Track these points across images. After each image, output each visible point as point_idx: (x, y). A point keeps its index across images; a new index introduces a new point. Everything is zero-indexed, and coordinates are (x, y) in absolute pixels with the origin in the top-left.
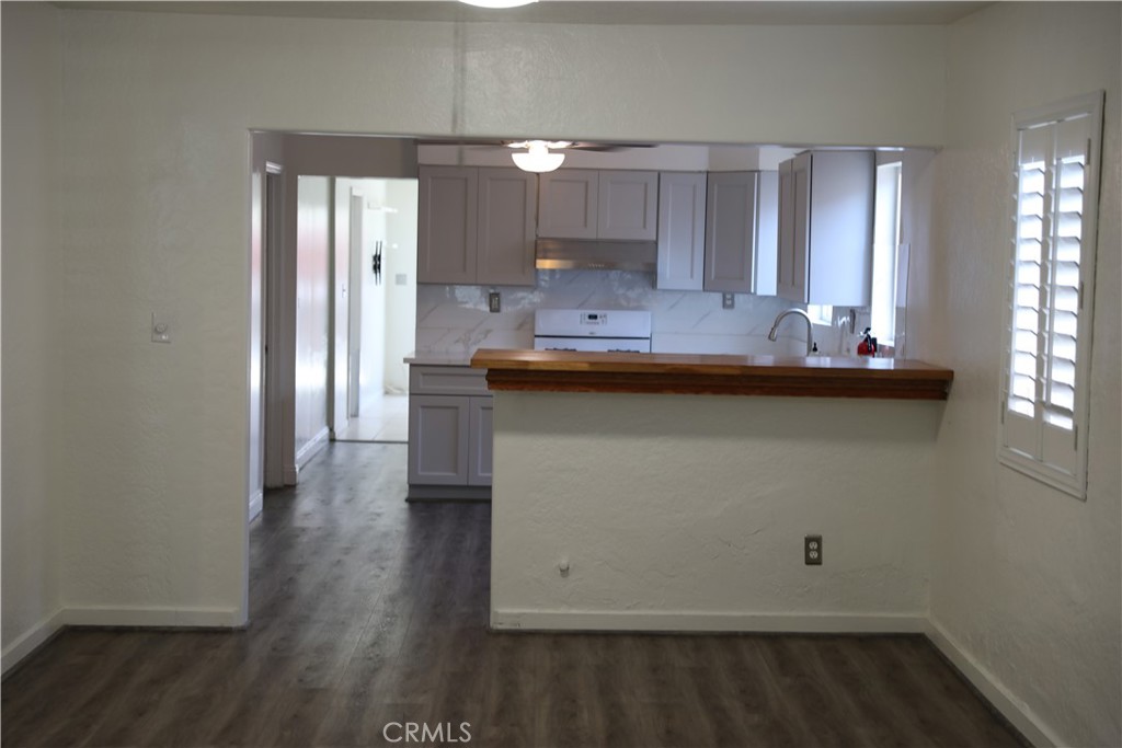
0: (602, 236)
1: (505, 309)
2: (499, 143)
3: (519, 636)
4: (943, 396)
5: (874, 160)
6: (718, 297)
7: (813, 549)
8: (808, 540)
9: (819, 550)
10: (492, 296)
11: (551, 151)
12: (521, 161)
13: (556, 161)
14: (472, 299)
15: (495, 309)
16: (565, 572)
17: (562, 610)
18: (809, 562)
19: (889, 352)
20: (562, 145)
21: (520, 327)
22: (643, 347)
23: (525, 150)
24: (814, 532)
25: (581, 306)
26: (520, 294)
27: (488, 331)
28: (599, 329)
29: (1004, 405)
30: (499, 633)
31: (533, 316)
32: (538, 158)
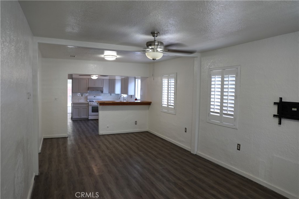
0: (96, 87)
1: (83, 96)
2: (90, 75)
3: (103, 135)
4: (150, 105)
5: (135, 78)
6: (110, 94)
7: (136, 123)
8: (135, 122)
9: (137, 123)
10: (82, 94)
11: (96, 76)
12: (92, 77)
13: (97, 78)
14: (79, 94)
15: (82, 96)
16: (108, 127)
17: (108, 132)
18: (135, 124)
19: (139, 100)
20: (97, 76)
21: (85, 98)
22: (101, 100)
23: (93, 76)
24: (136, 121)
25: (93, 95)
26: (85, 94)
27: (81, 99)
28: (95, 98)
29: (162, 105)
30: (101, 135)
31: (87, 97)
32: (94, 77)
